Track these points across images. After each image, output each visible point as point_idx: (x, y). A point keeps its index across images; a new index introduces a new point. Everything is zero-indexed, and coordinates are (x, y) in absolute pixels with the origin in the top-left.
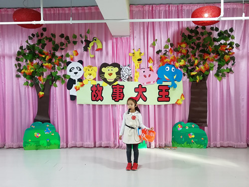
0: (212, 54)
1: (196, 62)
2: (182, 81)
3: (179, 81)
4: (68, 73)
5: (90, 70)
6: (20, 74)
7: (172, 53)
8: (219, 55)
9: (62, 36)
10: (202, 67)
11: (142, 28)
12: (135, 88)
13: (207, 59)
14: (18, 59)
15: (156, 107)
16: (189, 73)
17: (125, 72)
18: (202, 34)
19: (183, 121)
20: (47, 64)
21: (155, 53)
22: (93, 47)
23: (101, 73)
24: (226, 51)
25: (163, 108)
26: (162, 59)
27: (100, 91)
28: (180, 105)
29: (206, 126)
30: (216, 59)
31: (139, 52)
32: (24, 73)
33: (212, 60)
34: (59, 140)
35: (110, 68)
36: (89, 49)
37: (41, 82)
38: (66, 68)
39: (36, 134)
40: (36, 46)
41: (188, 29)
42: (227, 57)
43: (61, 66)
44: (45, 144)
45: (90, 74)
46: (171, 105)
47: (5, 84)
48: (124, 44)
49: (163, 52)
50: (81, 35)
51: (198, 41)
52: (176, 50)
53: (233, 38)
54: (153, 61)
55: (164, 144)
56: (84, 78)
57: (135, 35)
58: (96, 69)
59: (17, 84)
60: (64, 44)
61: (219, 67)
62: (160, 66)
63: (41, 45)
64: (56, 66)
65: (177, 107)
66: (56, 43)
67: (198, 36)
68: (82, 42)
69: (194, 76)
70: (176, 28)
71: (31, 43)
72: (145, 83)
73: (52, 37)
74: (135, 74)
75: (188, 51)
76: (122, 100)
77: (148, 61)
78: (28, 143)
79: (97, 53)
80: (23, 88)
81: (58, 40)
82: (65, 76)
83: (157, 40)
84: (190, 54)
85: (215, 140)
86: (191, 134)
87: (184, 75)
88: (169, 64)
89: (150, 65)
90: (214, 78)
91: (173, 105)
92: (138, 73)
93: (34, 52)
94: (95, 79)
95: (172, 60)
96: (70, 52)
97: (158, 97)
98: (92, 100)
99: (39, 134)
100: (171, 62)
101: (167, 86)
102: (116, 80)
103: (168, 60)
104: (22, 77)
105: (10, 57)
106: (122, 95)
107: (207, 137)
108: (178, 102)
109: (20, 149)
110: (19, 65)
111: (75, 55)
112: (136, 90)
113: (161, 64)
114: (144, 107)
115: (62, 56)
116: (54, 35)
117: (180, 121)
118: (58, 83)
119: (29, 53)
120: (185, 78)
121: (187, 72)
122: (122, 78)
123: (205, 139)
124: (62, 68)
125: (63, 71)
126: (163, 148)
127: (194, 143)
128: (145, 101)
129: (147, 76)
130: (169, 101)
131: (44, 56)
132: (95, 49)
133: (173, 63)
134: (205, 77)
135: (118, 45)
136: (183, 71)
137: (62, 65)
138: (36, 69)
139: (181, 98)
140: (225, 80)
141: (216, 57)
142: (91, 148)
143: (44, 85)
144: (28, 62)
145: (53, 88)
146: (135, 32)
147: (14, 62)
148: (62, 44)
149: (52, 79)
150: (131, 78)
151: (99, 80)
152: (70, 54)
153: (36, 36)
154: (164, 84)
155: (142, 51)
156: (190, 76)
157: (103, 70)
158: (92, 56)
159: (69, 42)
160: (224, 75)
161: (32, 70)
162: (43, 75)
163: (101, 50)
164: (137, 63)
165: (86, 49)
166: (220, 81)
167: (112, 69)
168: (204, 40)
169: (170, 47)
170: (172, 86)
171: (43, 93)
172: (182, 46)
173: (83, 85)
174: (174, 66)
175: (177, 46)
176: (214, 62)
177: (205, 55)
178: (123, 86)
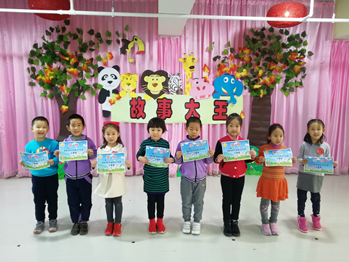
0: (279, 63)
1: (261, 72)
2: (242, 95)
3: (239, 95)
4: (100, 82)
5: (129, 79)
6: (34, 81)
7: (232, 60)
8: (288, 65)
9: (91, 32)
10: (267, 79)
11: (196, 27)
12: (186, 103)
13: (273, 69)
14: (31, 62)
15: (211, 127)
16: (252, 86)
17: (174, 82)
18: (269, 37)
20: (72, 69)
21: (212, 60)
22: (133, 49)
23: (143, 84)
24: (297, 60)
25: (218, 128)
26: (220, 68)
27: (142, 106)
30: (284, 70)
31: (191, 57)
32: (41, 80)
33: (280, 71)
35: (155, 77)
36: (128, 51)
37: (63, 93)
38: (97, 75)
40: (56, 44)
41: (252, 30)
42: (297, 68)
43: (91, 72)
45: (129, 84)
47: (14, 94)
48: (173, 47)
49: (222, 59)
50: (117, 33)
51: (263, 47)
52: (238, 57)
53: (305, 44)
54: (209, 69)
56: (121, 89)
57: (187, 35)
58: (136, 78)
59: (31, 94)
60: (94, 43)
61: (286, 81)
62: (216, 76)
63: (62, 43)
64: (84, 73)
66: (84, 41)
67: (265, 40)
68: (118, 42)
69: (257, 89)
70: (238, 29)
71: (49, 40)
72: (199, 98)
73: (77, 33)
74: (186, 86)
75: (250, 58)
76: (170, 117)
77: (203, 69)
79: (138, 57)
80: (39, 101)
81: (86, 38)
82: (96, 85)
83: (214, 43)
84: (254, 62)
87: (245, 88)
88: (227, 74)
89: (205, 74)
90: (280, 92)
92: (190, 84)
93: (54, 53)
95: (231, 69)
96: (101, 54)
97: (214, 115)
98: (132, 118)
100: (230, 71)
101: (226, 101)
102: (162, 93)
103: (227, 69)
104: (38, 85)
105: (21, 58)
106: (169, 112)
110: (33, 69)
111: (109, 58)
112: (187, 106)
113: (218, 74)
115: (92, 59)
116: (80, 31)
118: (86, 95)
119: (47, 53)
120: (246, 92)
121: (249, 85)
122: (170, 90)
124: (92, 75)
125: (93, 79)
126: (217, 175)
127: (253, 169)
129: (201, 88)
131: (67, 59)
132: (136, 51)
133: (233, 72)
134: (269, 91)
135: (166, 48)
136: (244, 83)
137: (93, 71)
138: (56, 76)
140: (292, 96)
141: (284, 67)
143: (68, 97)
144: (46, 65)
145: (80, 101)
146: (187, 32)
147: (26, 65)
148: (92, 43)
149: (79, 89)
150: (182, 90)
151: (140, 92)
152: (102, 56)
153: (55, 30)
154: (222, 98)
155: (196, 57)
156: (252, 90)
157: (146, 79)
158: (132, 61)
159: (101, 41)
160: (292, 90)
161: (52, 77)
162: (66, 84)
163: (143, 53)
164: (188, 71)
165: (123, 51)
166: (287, 96)
167: (157, 78)
168: (271, 45)
169: (230, 53)
170: (230, 102)
171: (67, 107)
172: (244, 52)
173: (119, 98)
174: (233, 76)
175: (238, 52)
176: (281, 73)
177: (271, 65)
178: (171, 100)
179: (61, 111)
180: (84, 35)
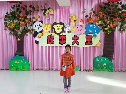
0: (117, 18)
1: (108, 22)
2: (99, 33)
3: (98, 33)
4: (34, 28)
6: (6, 28)
7: (94, 17)
8: (122, 18)
9: (30, 6)
10: (111, 25)
11: (77, 2)
12: (72, 37)
13: (114, 21)
14: (5, 20)
15: (84, 48)
16: (104, 29)
17: (67, 28)
18: (112, 6)
19: (99, 56)
20: (22, 23)
21: (85, 17)
22: (49, 13)
23: (53, 28)
25: (88, 48)
26: (88, 21)
27: (53, 39)
28: (98, 47)
29: (113, 59)
30: (120, 21)
31: (75, 16)
32: (9, 27)
33: (118, 22)
34: (29, 65)
35: (58, 25)
36: (46, 14)
37: (18, 33)
38: (33, 25)
39: (16, 62)
40: (16, 12)
41: (104, 3)
43: (30, 24)
44: (22, 68)
45: (47, 29)
46: (93, 47)
48: (67, 12)
49: (89, 16)
50: (41, 6)
51: (109, 10)
52: (97, 15)
54: (83, 22)
55: (88, 69)
56: (43, 31)
58: (50, 26)
59: (5, 34)
60: (32, 11)
61: (122, 26)
62: (87, 25)
63: (18, 12)
64: (27, 24)
65: (97, 48)
66: (27, 11)
67: (110, 7)
68: (42, 10)
69: (106, 30)
70: (97, 2)
71: (13, 10)
72: (78, 34)
73: (25, 7)
75: (103, 16)
76: (65, 44)
77: (80, 22)
78: (12, 67)
79: (51, 16)
80: (8, 36)
81: (28, 9)
82: (32, 29)
83: (85, 9)
84: (105, 18)
85: (118, 67)
86: (104, 63)
87: (101, 30)
89: (81, 24)
90: (118, 32)
91: (94, 47)
92: (74, 28)
93: (15, 16)
94: (49, 32)
97: (86, 43)
98: (48, 44)
99: (18, 62)
100: (93, 22)
101: (91, 36)
102: (61, 32)
103: (92, 21)
104: (8, 30)
105: (1, 18)
106: (65, 41)
107: (113, 65)
108: (97, 45)
109: (7, 70)
110: (6, 23)
111: (38, 18)
112: (73, 38)
113: (88, 23)
114: (77, 48)
115: (31, 18)
116: (26, 6)
117: (98, 56)
118: (28, 34)
119: (12, 16)
120: (102, 32)
121: (103, 28)
122: (65, 31)
123: (112, 66)
124: (31, 25)
125: (31, 27)
126: (88, 71)
127: (105, 69)
128: (78, 45)
129: (80, 30)
130: (92, 45)
131: (20, 18)
132: (50, 14)
133: (95, 23)
134: (113, 31)
135: (63, 12)
136: (100, 27)
137: (31, 23)
138: (16, 26)
139: (99, 43)
140: (124, 33)
141: (120, 19)
142: (47, 70)
143: (21, 35)
144: (11, 21)
145: (25, 37)
146: (73, 5)
147: (3, 21)
148: (31, 11)
149: (25, 31)
150: (70, 31)
151: (52, 32)
152: (35, 17)
153: (15, 6)
154: (89, 35)
155: (77, 16)
156: (104, 31)
158: (48, 18)
159: (35, 10)
160: (124, 30)
161: (14, 26)
162: (20, 29)
163: (53, 15)
164: (74, 23)
165: (44, 14)
166: (122, 34)
167: (59, 26)
168: (113, 9)
169: (93, 14)
171: (20, 39)
172: (100, 13)
173: (42, 35)
175: (97, 13)
176: (119, 23)
177: (114, 18)
178: (66, 36)
179: (17, 41)
180: (27, 8)
